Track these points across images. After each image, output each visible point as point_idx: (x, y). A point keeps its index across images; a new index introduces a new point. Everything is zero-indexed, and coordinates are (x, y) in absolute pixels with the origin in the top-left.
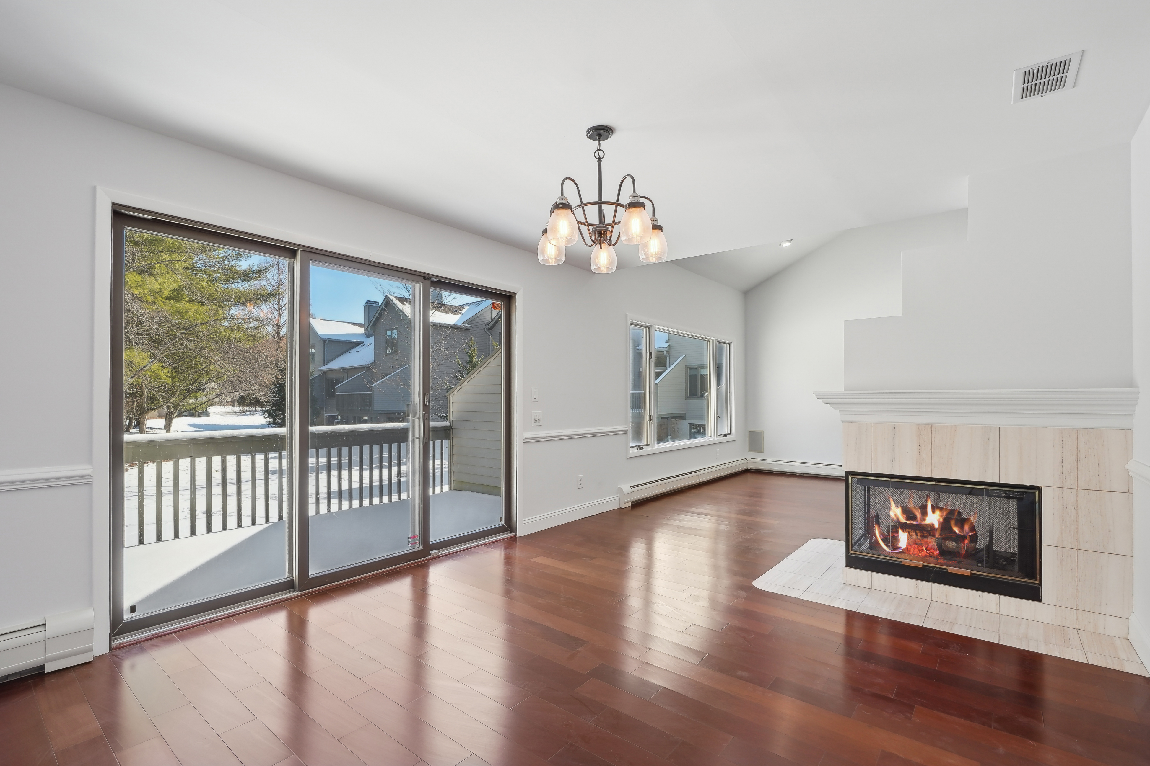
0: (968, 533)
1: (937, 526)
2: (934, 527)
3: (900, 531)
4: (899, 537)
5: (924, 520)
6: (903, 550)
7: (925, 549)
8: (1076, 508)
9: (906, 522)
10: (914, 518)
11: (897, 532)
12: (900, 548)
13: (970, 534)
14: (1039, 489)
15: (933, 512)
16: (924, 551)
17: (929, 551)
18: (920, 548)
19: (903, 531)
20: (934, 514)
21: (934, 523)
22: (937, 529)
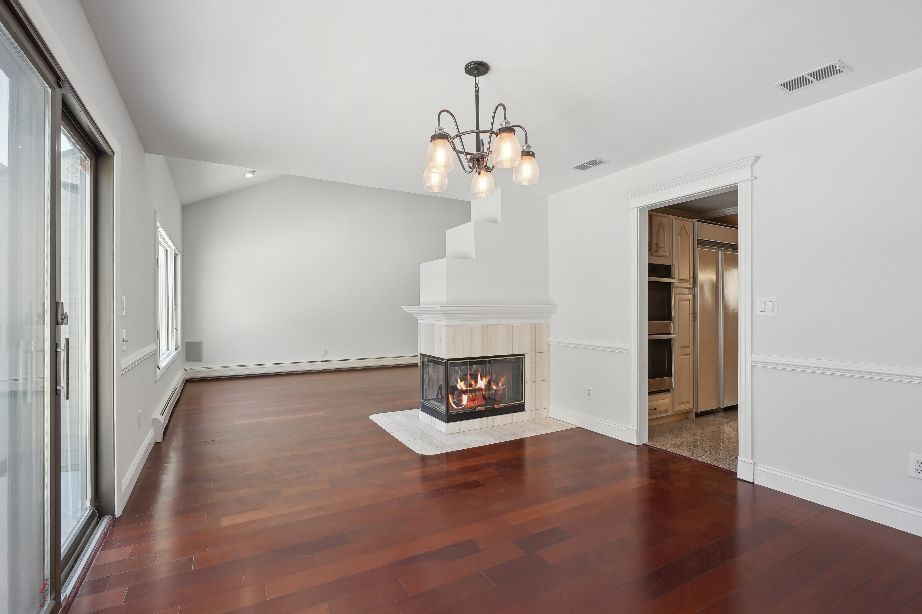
0: (501, 388)
1: (483, 387)
2: (482, 388)
3: (463, 395)
4: (463, 399)
5: (476, 386)
6: (465, 406)
7: (477, 403)
8: (535, 362)
9: (466, 389)
10: (471, 385)
11: (462, 396)
12: (463, 405)
13: (502, 388)
14: (524, 355)
15: (482, 380)
16: (476, 403)
17: (479, 403)
18: (474, 402)
19: (465, 395)
20: (482, 381)
21: (482, 386)
22: (483, 389)
